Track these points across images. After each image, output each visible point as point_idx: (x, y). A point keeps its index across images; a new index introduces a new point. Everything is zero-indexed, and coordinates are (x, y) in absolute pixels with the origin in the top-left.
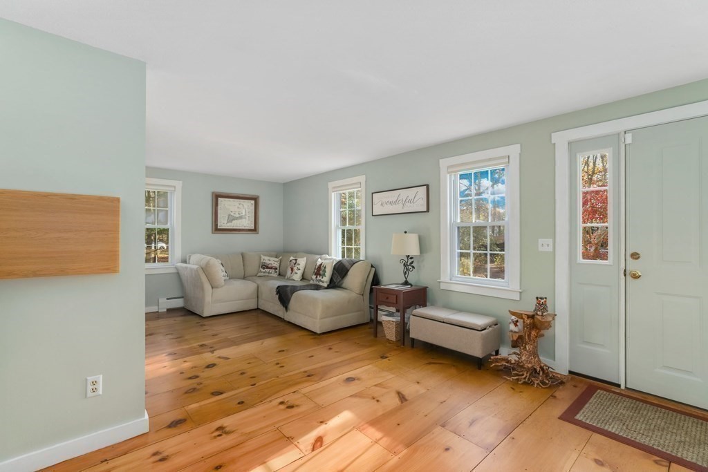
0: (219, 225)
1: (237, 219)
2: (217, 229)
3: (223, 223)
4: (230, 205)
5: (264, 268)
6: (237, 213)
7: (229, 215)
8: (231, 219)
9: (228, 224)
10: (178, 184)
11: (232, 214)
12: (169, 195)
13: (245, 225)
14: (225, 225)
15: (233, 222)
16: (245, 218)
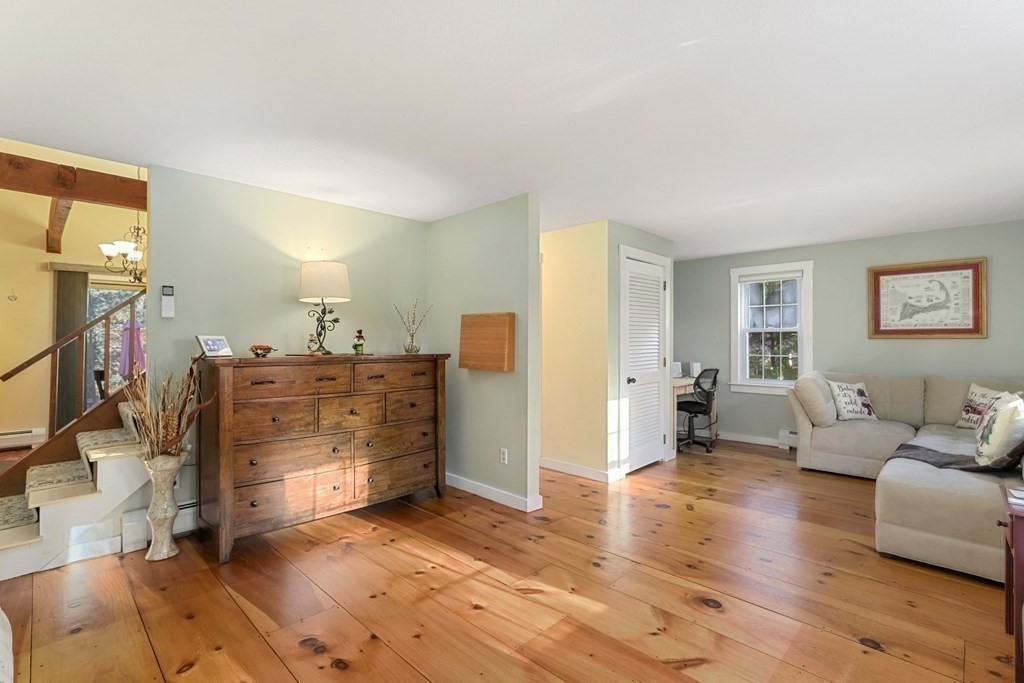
0: (882, 323)
1: (925, 310)
2: (877, 330)
3: (890, 319)
4: (905, 287)
5: (968, 412)
6: (924, 300)
7: (905, 305)
8: (909, 310)
9: (903, 322)
10: (808, 266)
11: (912, 302)
12: (798, 282)
13: (948, 321)
14: (896, 322)
15: (916, 317)
16: (948, 308)
